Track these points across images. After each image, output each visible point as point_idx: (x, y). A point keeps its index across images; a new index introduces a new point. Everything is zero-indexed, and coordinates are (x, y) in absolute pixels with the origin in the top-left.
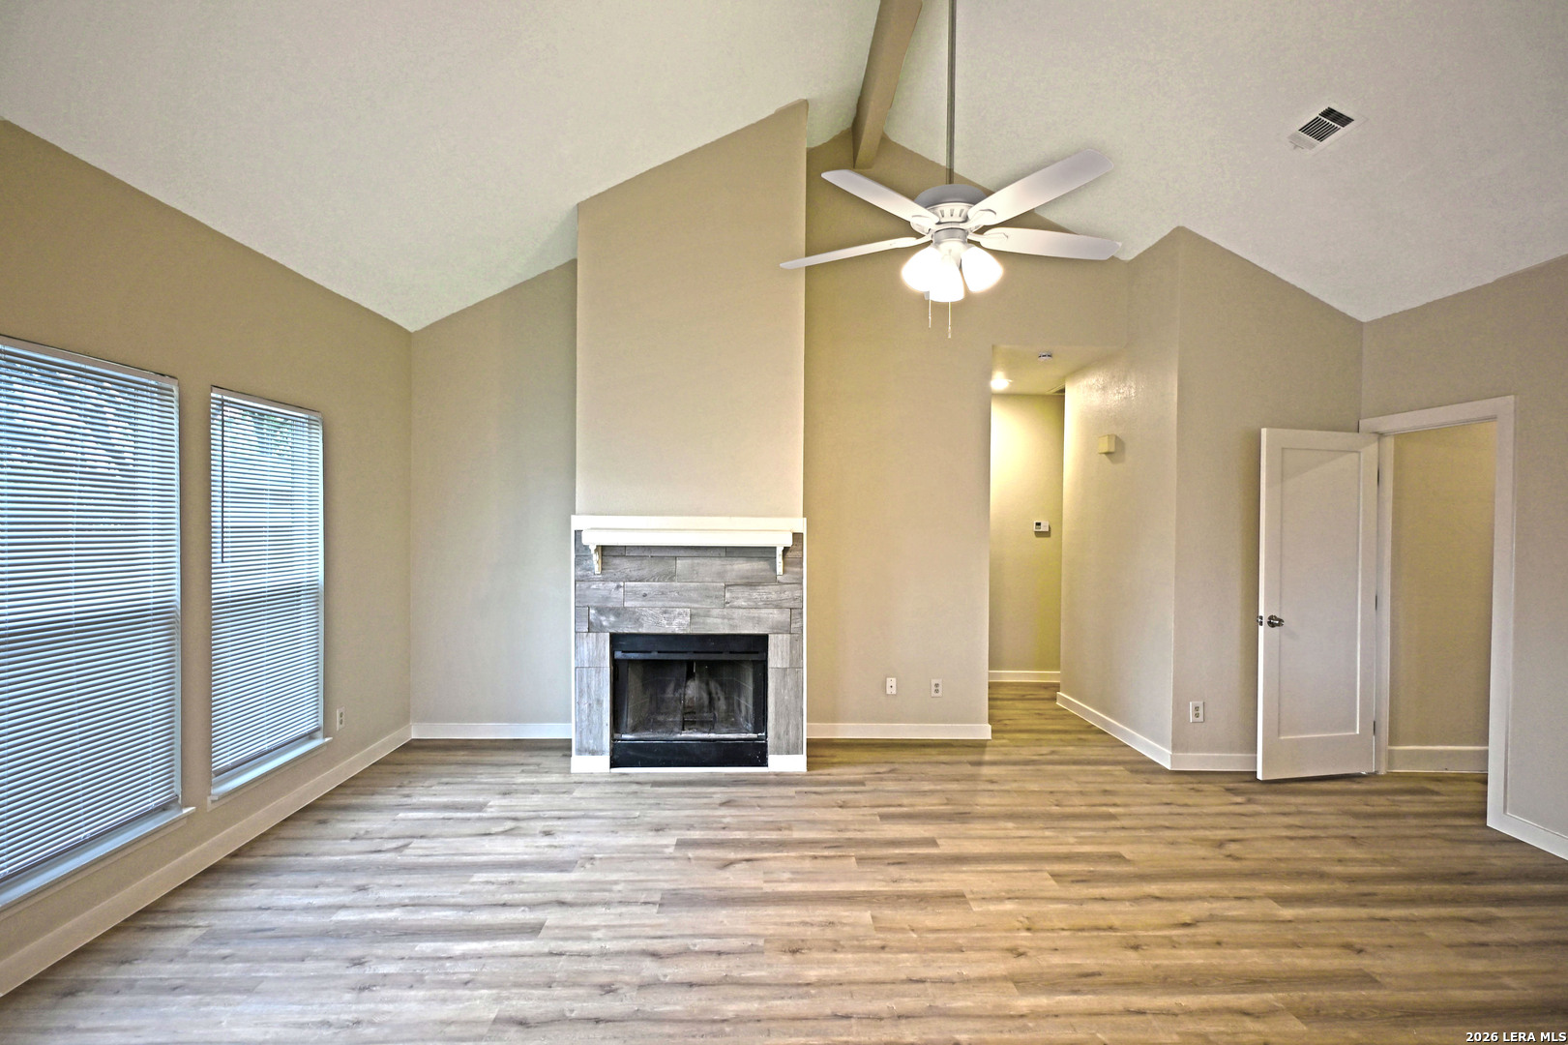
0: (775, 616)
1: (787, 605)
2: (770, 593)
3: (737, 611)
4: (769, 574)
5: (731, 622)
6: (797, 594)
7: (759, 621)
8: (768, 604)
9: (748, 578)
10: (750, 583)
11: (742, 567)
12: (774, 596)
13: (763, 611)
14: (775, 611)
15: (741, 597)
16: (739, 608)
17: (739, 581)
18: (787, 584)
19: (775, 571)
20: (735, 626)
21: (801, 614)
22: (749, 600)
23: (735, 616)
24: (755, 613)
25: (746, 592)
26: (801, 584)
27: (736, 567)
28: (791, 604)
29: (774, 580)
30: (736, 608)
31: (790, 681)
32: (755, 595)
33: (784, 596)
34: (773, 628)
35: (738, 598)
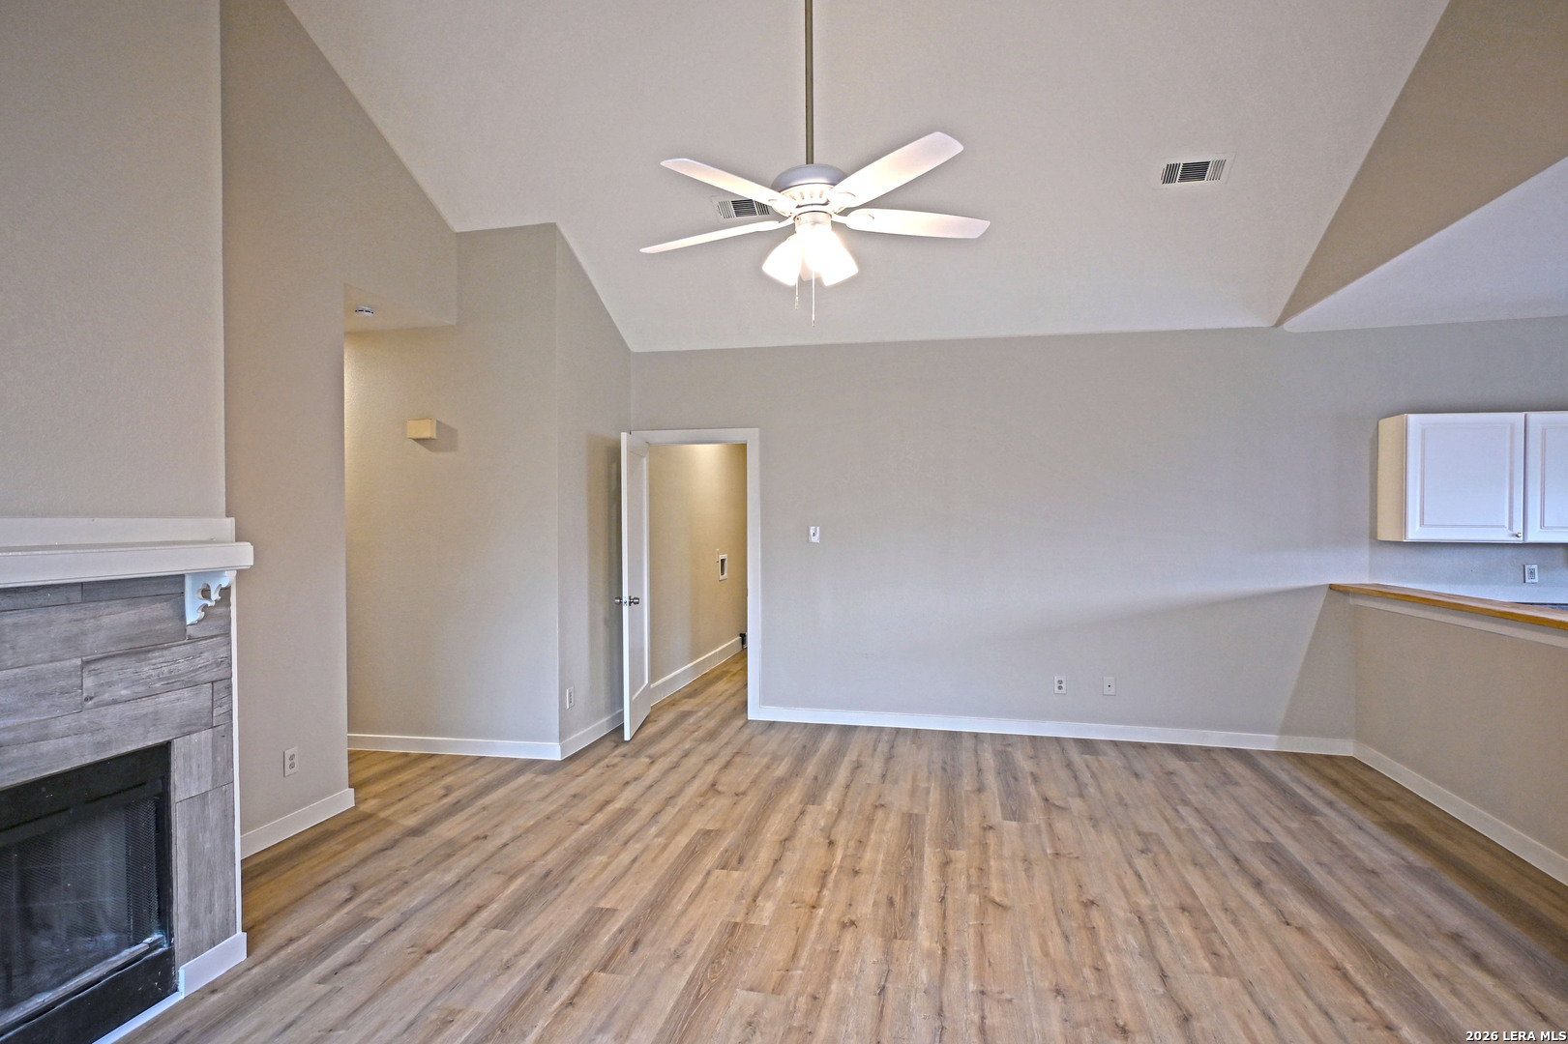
0: (186, 701)
1: (207, 676)
2: (175, 661)
3: (112, 709)
4: (170, 626)
5: (98, 737)
6: (222, 653)
7: (156, 718)
8: (171, 683)
9: (131, 640)
10: (138, 650)
11: (119, 617)
12: (182, 666)
13: (163, 698)
14: (186, 693)
15: (120, 680)
16: (115, 702)
17: (113, 649)
18: (206, 638)
19: (183, 617)
20: (109, 743)
21: (230, 687)
22: (134, 683)
23: (106, 722)
24: (147, 706)
25: (130, 666)
26: (228, 634)
27: (106, 620)
28: (213, 675)
29: (181, 634)
30: (107, 704)
31: (213, 813)
32: (147, 670)
33: (200, 662)
34: (181, 726)
35: (110, 684)
